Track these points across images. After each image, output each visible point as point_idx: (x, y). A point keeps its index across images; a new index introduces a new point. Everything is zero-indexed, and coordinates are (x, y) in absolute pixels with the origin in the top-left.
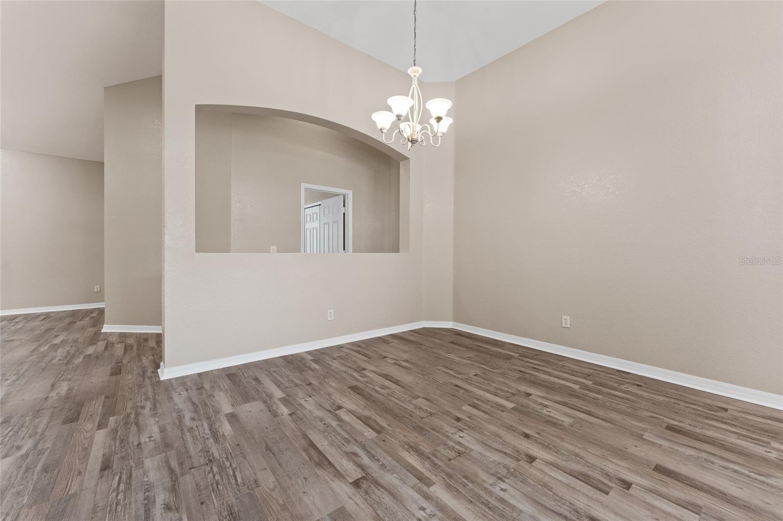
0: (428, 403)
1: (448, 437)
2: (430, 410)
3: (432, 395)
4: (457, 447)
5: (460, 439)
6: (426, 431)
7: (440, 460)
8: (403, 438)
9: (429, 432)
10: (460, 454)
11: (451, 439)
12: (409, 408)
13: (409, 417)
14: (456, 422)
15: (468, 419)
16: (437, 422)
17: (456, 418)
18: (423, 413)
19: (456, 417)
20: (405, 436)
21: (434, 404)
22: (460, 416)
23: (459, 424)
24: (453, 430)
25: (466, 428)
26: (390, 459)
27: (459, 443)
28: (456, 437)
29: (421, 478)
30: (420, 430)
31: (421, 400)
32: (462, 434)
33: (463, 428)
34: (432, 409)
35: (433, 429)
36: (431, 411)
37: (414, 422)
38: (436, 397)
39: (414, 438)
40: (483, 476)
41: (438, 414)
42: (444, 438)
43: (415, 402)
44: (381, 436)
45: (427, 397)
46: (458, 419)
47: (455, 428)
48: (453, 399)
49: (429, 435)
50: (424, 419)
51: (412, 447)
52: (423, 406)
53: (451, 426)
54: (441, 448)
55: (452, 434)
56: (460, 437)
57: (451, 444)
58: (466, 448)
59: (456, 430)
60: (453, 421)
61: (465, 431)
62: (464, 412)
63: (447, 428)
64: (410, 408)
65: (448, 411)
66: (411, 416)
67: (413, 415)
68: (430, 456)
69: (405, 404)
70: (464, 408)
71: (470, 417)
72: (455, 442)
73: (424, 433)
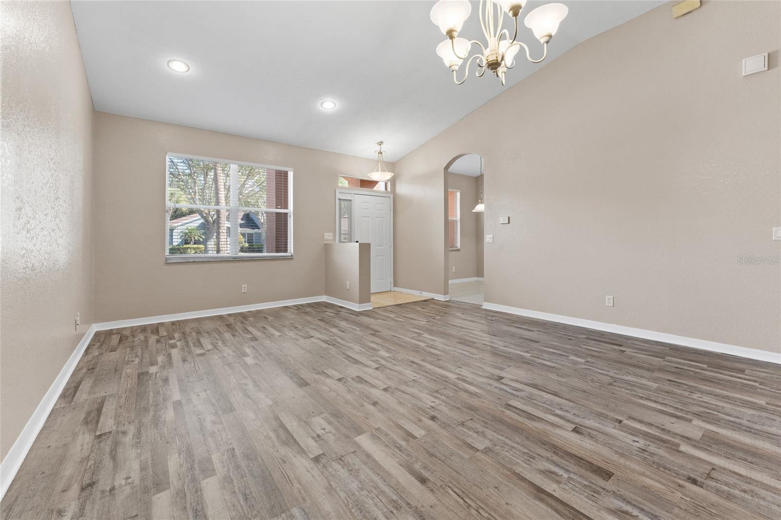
0: (469, 440)
1: (445, 402)
2: (465, 430)
3: (466, 457)
4: (439, 396)
5: (435, 400)
6: (465, 407)
7: (451, 388)
8: (484, 401)
9: (462, 406)
10: (437, 392)
11: (443, 401)
12: (492, 433)
13: (486, 421)
14: (436, 415)
15: (423, 418)
16: (456, 416)
17: (435, 419)
18: (472, 426)
19: (434, 421)
20: (484, 403)
21: (461, 440)
22: (430, 423)
23: (433, 413)
24: (440, 407)
25: (427, 409)
26: (487, 388)
27: (436, 398)
28: (437, 402)
29: (464, 380)
30: (471, 408)
31: (480, 446)
32: (433, 404)
33: (430, 409)
34: (462, 430)
35: (458, 408)
36: (463, 429)
37: (479, 415)
38: (460, 452)
39: (475, 402)
40: (425, 382)
41: (455, 424)
42: (449, 401)
43: (487, 444)
44: (504, 402)
45: (471, 451)
46: (433, 418)
47: (438, 410)
48: (434, 447)
49: (462, 404)
50: (469, 418)
51: (474, 395)
52: (475, 435)
53: (441, 411)
54: (451, 394)
55: (441, 404)
56: (434, 402)
57: (443, 398)
58: (431, 395)
59: (436, 408)
60: (439, 416)
61: (429, 407)
62: (423, 427)
63: (446, 410)
64: (490, 433)
65: (444, 428)
66: (484, 422)
67: (482, 423)
68: (459, 390)
69: (500, 440)
70: (423, 433)
71: (420, 421)
72: (440, 398)
73: (467, 405)
